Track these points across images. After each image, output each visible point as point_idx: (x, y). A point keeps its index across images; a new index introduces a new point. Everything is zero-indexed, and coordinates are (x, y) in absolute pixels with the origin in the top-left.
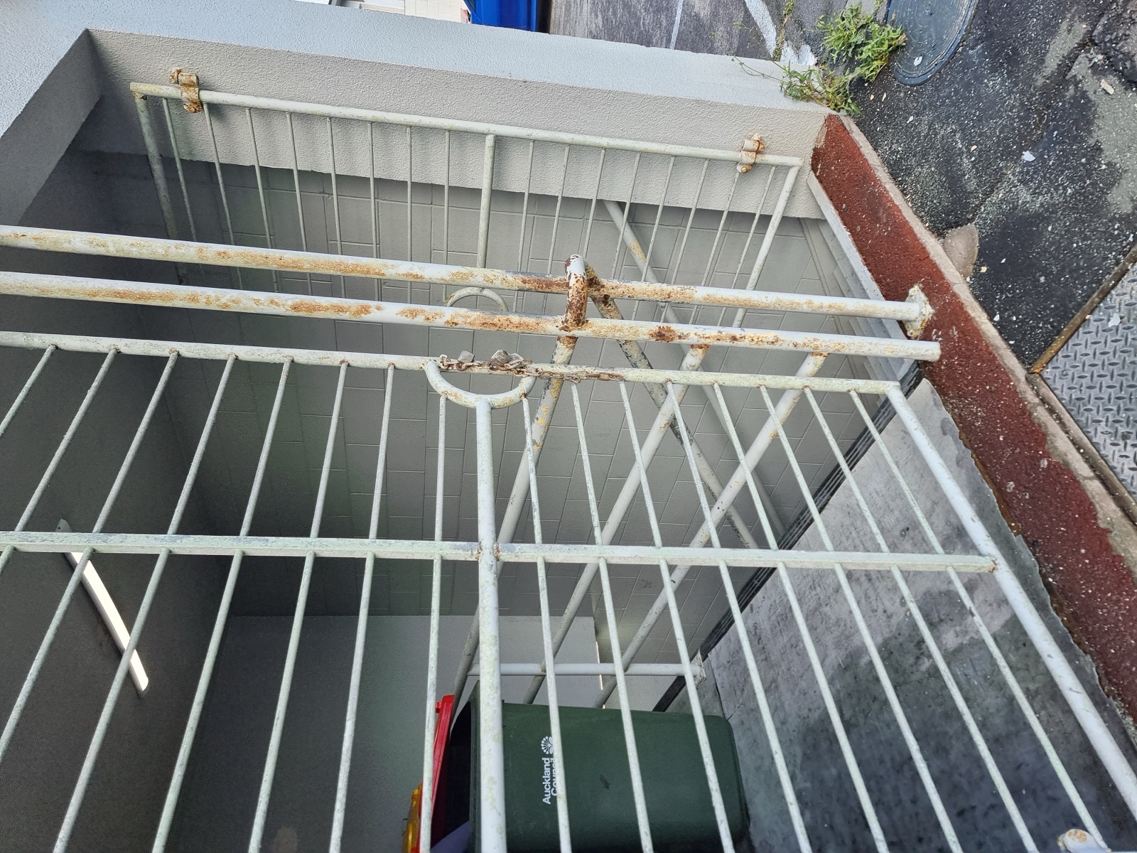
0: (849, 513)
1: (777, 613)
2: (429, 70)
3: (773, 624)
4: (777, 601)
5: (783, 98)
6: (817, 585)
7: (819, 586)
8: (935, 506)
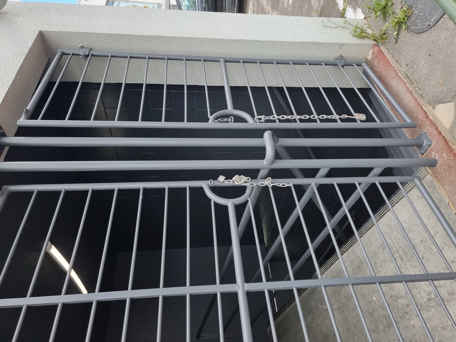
0: (390, 228)
1: (355, 265)
2: (193, 38)
3: (353, 269)
4: (355, 260)
5: (352, 38)
6: (374, 257)
7: (376, 257)
8: (436, 234)
